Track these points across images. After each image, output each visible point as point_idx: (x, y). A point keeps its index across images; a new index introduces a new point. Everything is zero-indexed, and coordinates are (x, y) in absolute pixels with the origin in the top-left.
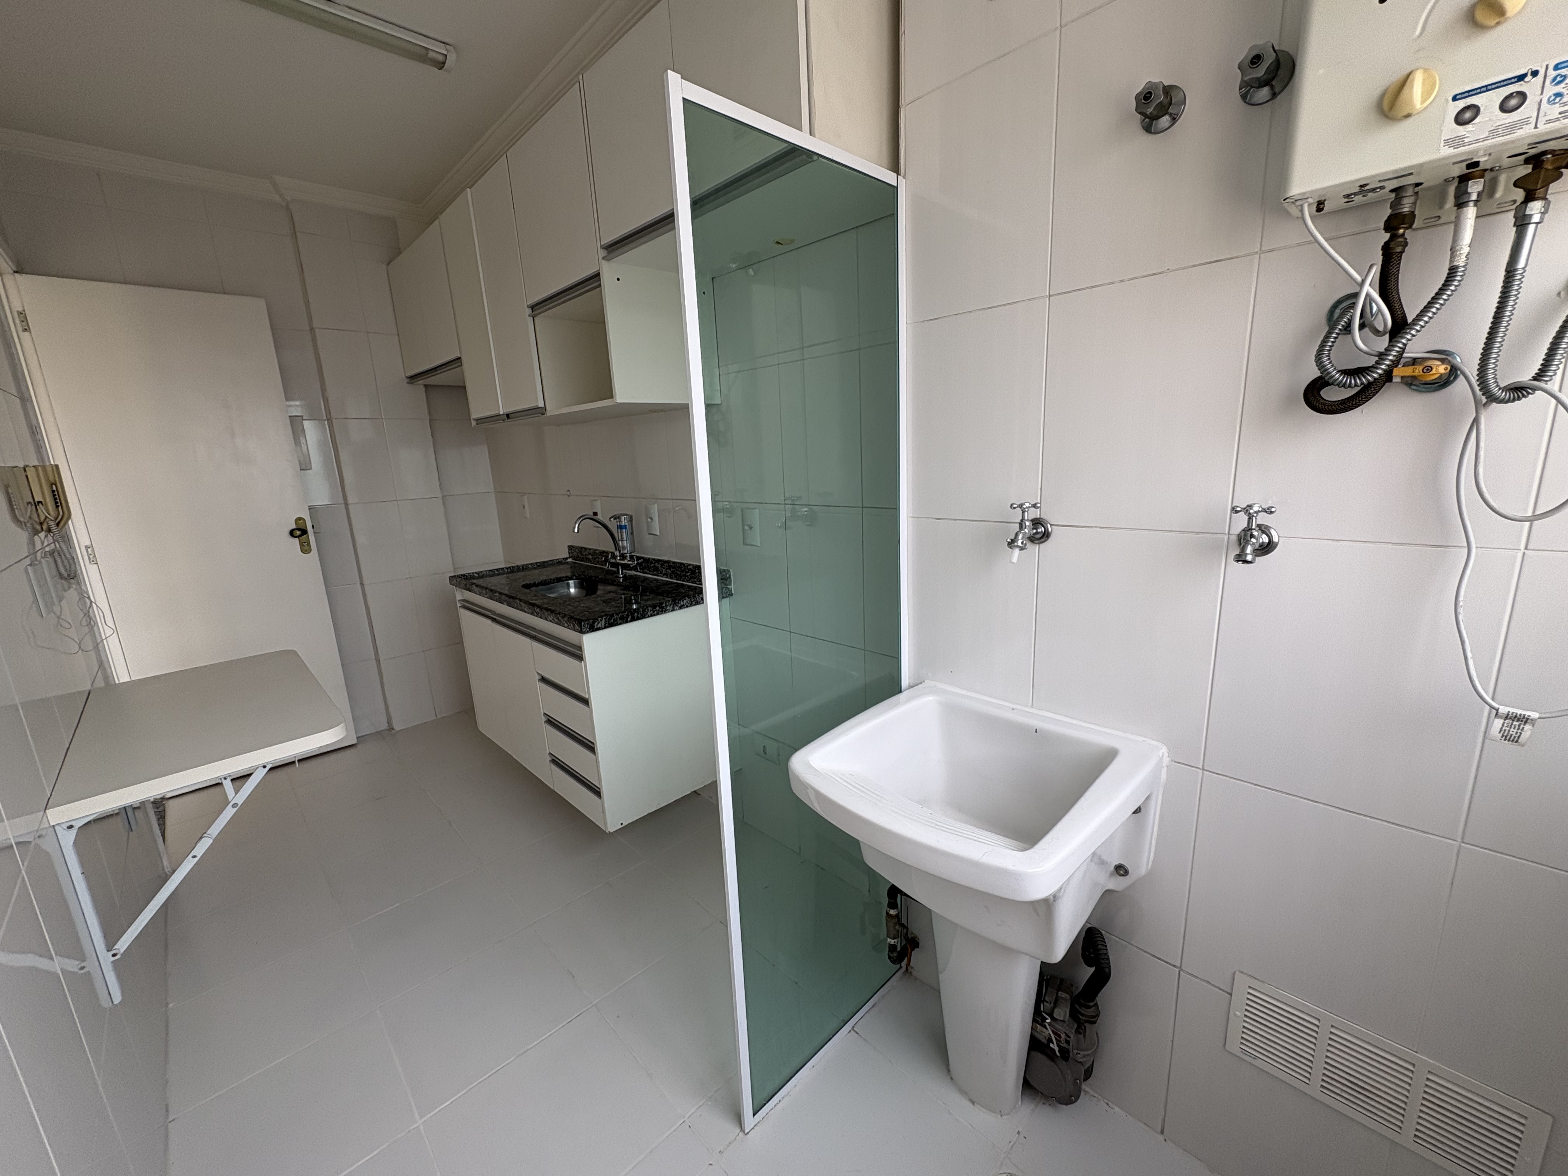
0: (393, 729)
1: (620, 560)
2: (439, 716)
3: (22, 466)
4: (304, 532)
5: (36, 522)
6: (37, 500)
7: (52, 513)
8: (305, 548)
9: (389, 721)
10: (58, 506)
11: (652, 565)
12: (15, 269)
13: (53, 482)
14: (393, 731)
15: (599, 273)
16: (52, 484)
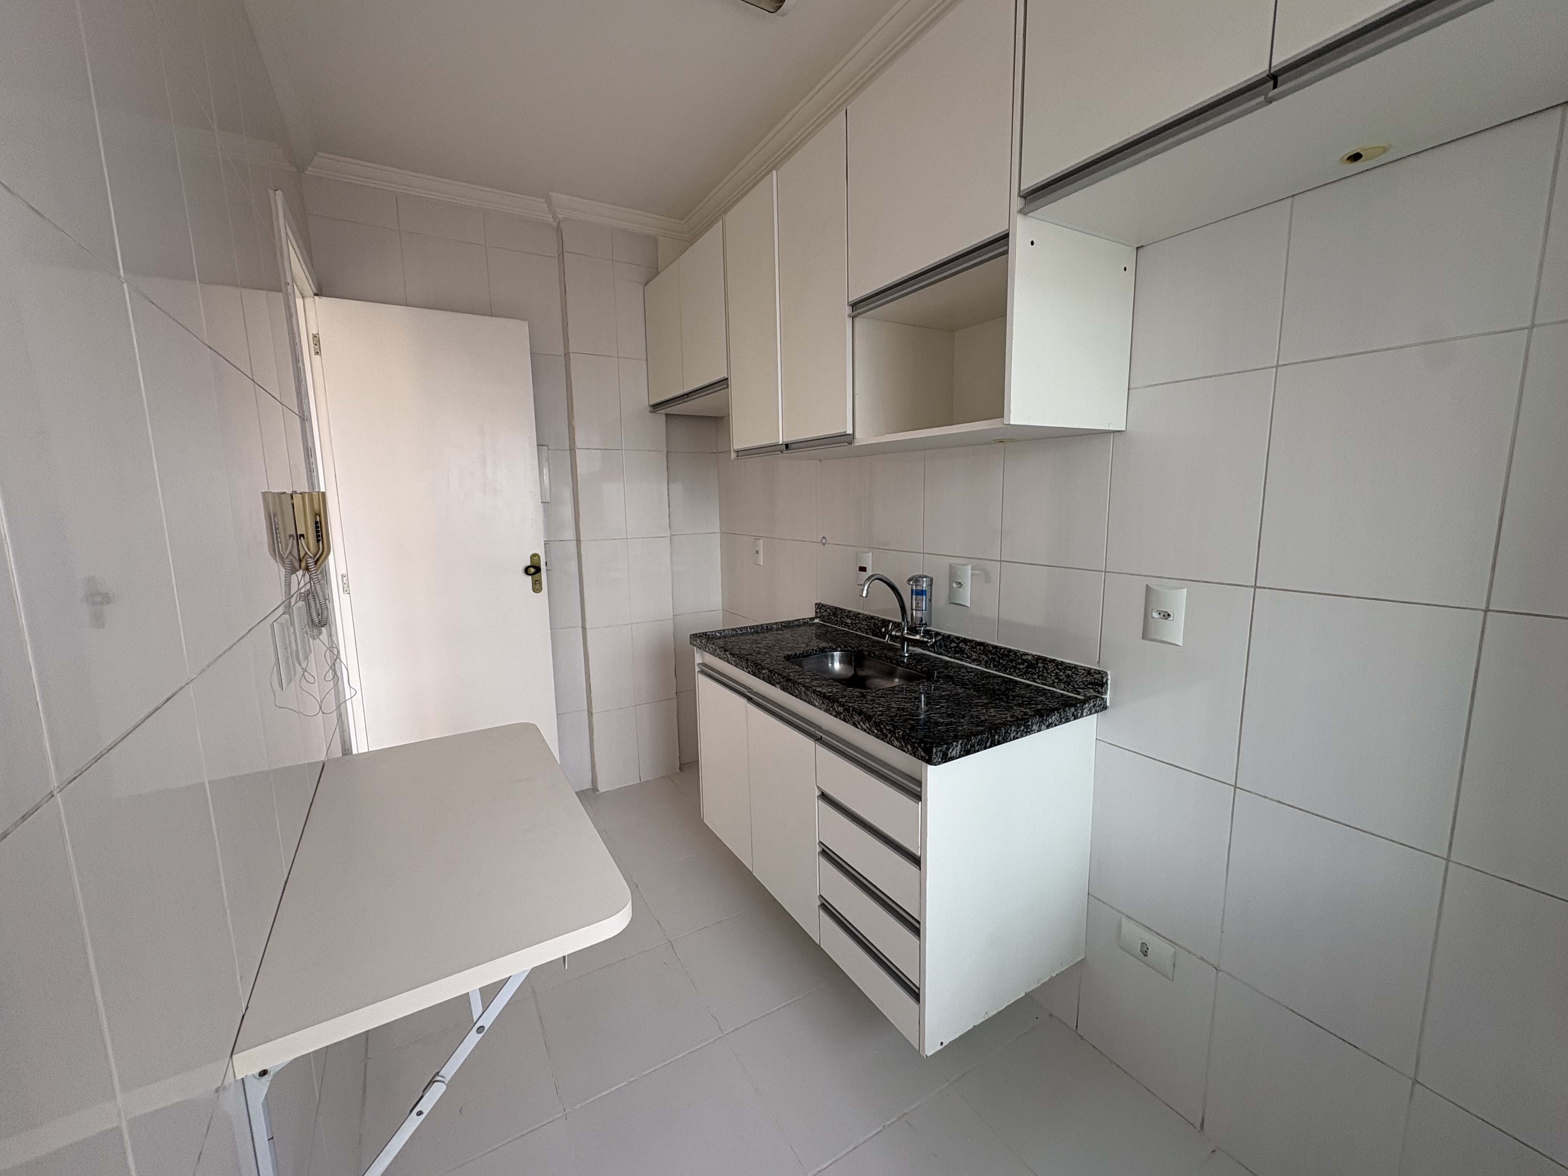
0: (598, 791)
1: (907, 633)
2: (642, 780)
3: (290, 492)
4: (538, 570)
5: (295, 558)
6: (299, 533)
7: (312, 549)
8: (537, 587)
9: (594, 780)
10: (320, 540)
11: (953, 645)
12: (315, 292)
13: (318, 512)
14: (597, 793)
15: (1008, 234)
16: (317, 514)
